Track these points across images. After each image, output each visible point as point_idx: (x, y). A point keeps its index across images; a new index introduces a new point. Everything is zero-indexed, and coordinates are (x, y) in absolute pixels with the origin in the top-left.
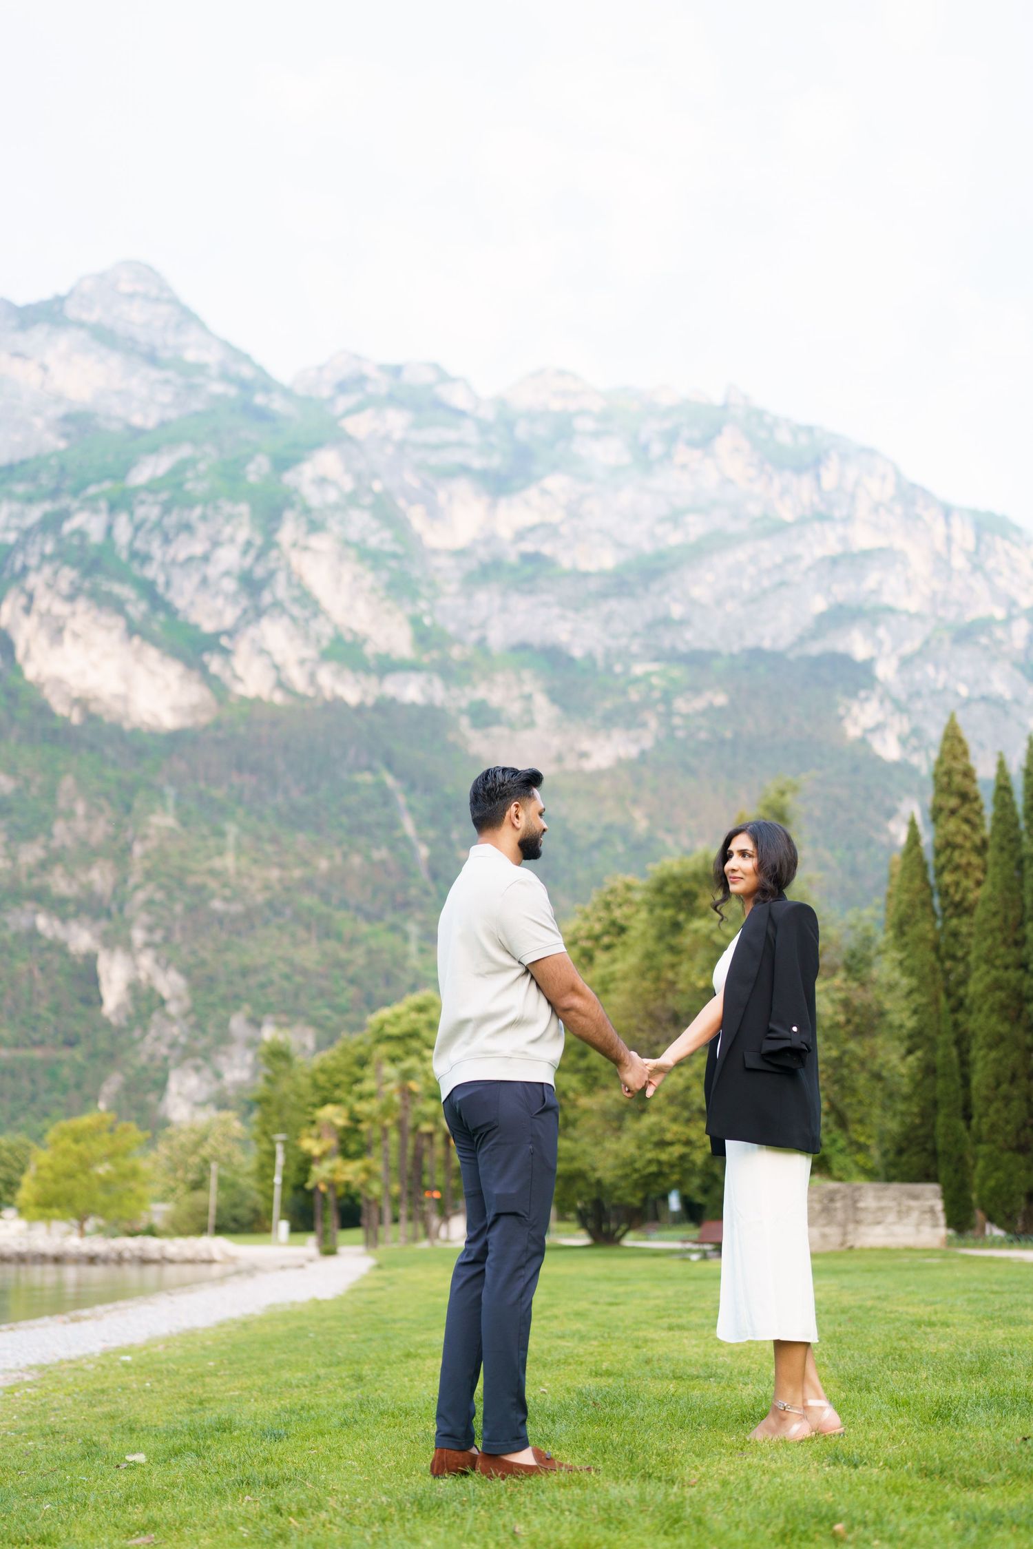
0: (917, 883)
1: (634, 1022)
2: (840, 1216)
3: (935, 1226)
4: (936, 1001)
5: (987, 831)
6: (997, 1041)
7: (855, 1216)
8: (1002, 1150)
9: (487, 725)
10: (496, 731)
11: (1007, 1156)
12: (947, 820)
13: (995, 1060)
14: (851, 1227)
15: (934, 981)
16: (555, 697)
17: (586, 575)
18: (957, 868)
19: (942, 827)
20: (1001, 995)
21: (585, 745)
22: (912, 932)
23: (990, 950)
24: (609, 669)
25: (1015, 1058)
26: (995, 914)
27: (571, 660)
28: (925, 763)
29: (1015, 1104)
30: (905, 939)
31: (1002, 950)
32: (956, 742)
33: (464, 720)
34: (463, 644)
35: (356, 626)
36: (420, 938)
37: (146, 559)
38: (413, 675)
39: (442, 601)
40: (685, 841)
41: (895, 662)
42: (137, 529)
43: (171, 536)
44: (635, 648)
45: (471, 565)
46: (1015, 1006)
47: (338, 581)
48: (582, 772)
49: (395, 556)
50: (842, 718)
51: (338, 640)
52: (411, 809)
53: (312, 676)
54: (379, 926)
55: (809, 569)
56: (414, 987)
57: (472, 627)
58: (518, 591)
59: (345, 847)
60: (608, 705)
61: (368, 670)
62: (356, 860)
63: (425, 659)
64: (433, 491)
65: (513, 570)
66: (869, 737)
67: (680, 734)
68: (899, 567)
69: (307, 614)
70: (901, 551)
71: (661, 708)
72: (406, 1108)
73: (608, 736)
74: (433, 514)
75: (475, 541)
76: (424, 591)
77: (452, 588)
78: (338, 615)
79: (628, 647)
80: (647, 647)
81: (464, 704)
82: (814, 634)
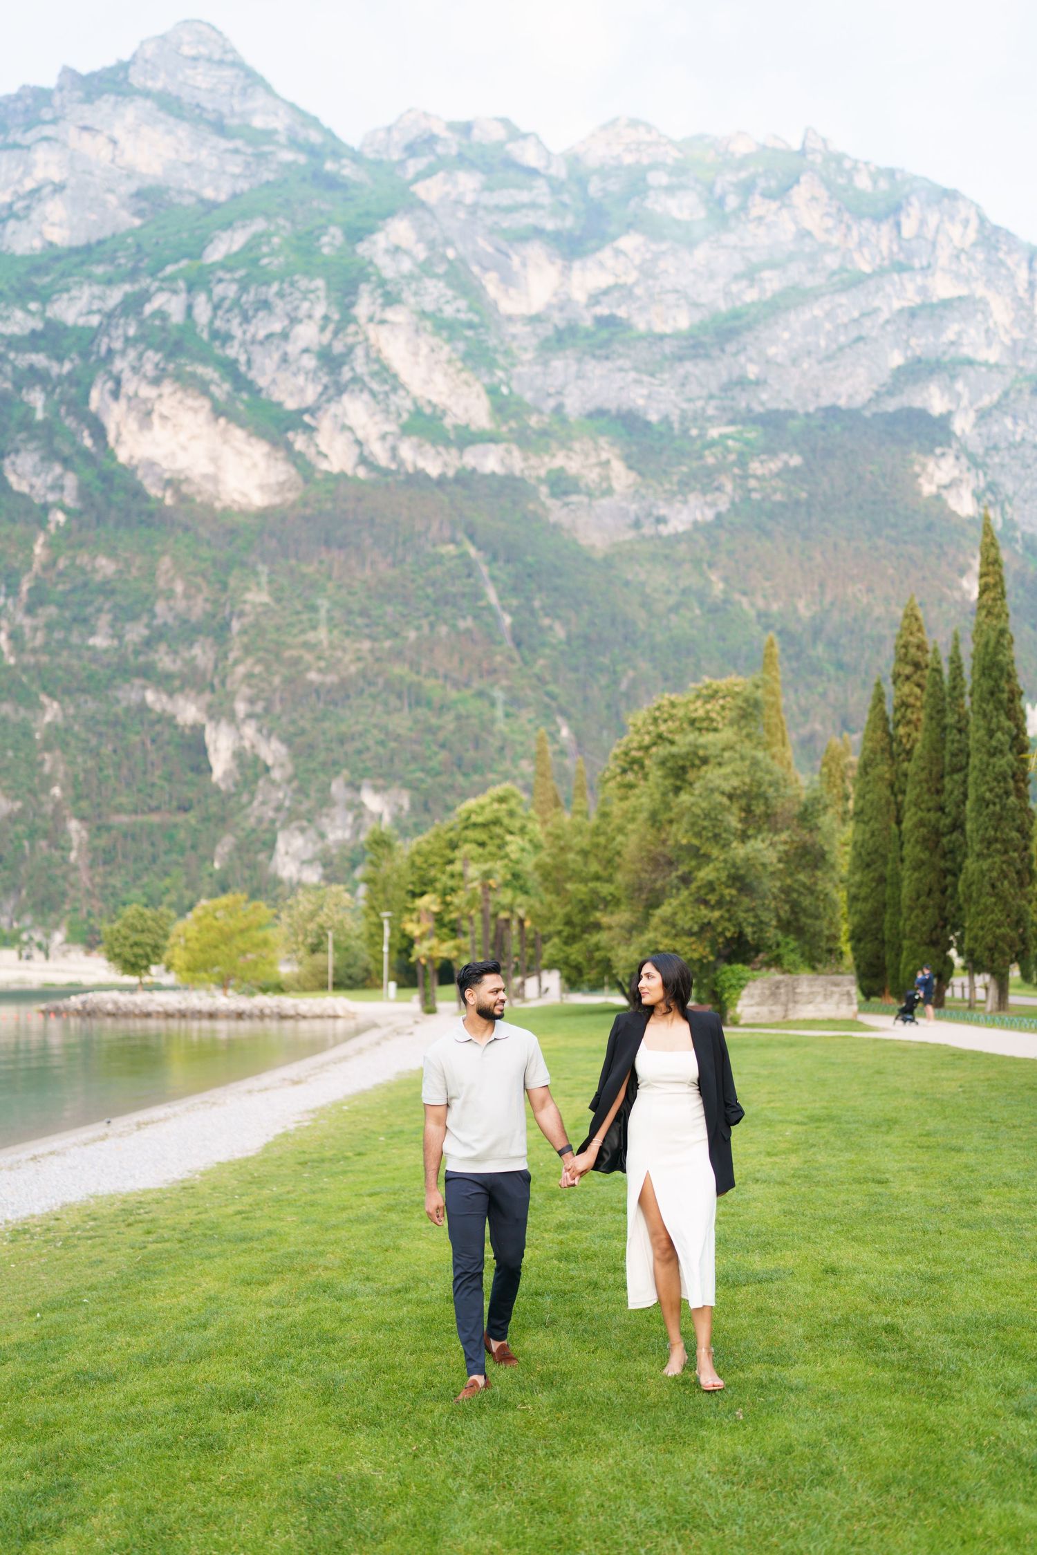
0: (879, 734)
1: (639, 866)
2: (783, 998)
3: (850, 1004)
4: (887, 828)
6: (918, 865)
7: (793, 998)
8: (919, 944)
9: (566, 493)
10: (574, 498)
11: (923, 948)
12: (903, 684)
13: (917, 879)
14: (791, 1006)
15: (888, 811)
16: (631, 463)
17: (662, 337)
18: (909, 722)
19: (898, 689)
20: (923, 831)
21: (663, 511)
22: (874, 772)
23: (919, 796)
24: (685, 432)
25: (932, 877)
26: (923, 769)
27: (648, 424)
28: (890, 635)
29: (930, 911)
30: (869, 778)
31: (926, 797)
32: (913, 620)
33: (544, 490)
34: (540, 412)
35: (435, 399)
36: (505, 703)
37: (227, 338)
38: (492, 446)
39: (519, 369)
40: (760, 603)
41: (972, 416)
42: (216, 307)
43: (251, 313)
44: (710, 411)
45: (547, 331)
46: (932, 840)
47: (415, 354)
48: (660, 537)
49: (470, 326)
50: (918, 476)
51: (418, 413)
52: (494, 579)
53: (394, 450)
54: (467, 693)
55: (887, 322)
56: (502, 749)
57: (549, 395)
58: (594, 356)
59: (432, 618)
60: (685, 469)
61: (448, 443)
62: (443, 630)
63: (504, 429)
64: (508, 256)
65: (588, 335)
66: (944, 493)
67: (756, 496)
68: (979, 317)
69: (387, 388)
70: (983, 300)
71: (736, 471)
72: (487, 900)
73: (685, 502)
74: (508, 279)
75: (549, 306)
76: (501, 359)
77: (528, 356)
78: (416, 388)
79: (704, 410)
80: (723, 409)
81: (542, 473)
82: (892, 390)
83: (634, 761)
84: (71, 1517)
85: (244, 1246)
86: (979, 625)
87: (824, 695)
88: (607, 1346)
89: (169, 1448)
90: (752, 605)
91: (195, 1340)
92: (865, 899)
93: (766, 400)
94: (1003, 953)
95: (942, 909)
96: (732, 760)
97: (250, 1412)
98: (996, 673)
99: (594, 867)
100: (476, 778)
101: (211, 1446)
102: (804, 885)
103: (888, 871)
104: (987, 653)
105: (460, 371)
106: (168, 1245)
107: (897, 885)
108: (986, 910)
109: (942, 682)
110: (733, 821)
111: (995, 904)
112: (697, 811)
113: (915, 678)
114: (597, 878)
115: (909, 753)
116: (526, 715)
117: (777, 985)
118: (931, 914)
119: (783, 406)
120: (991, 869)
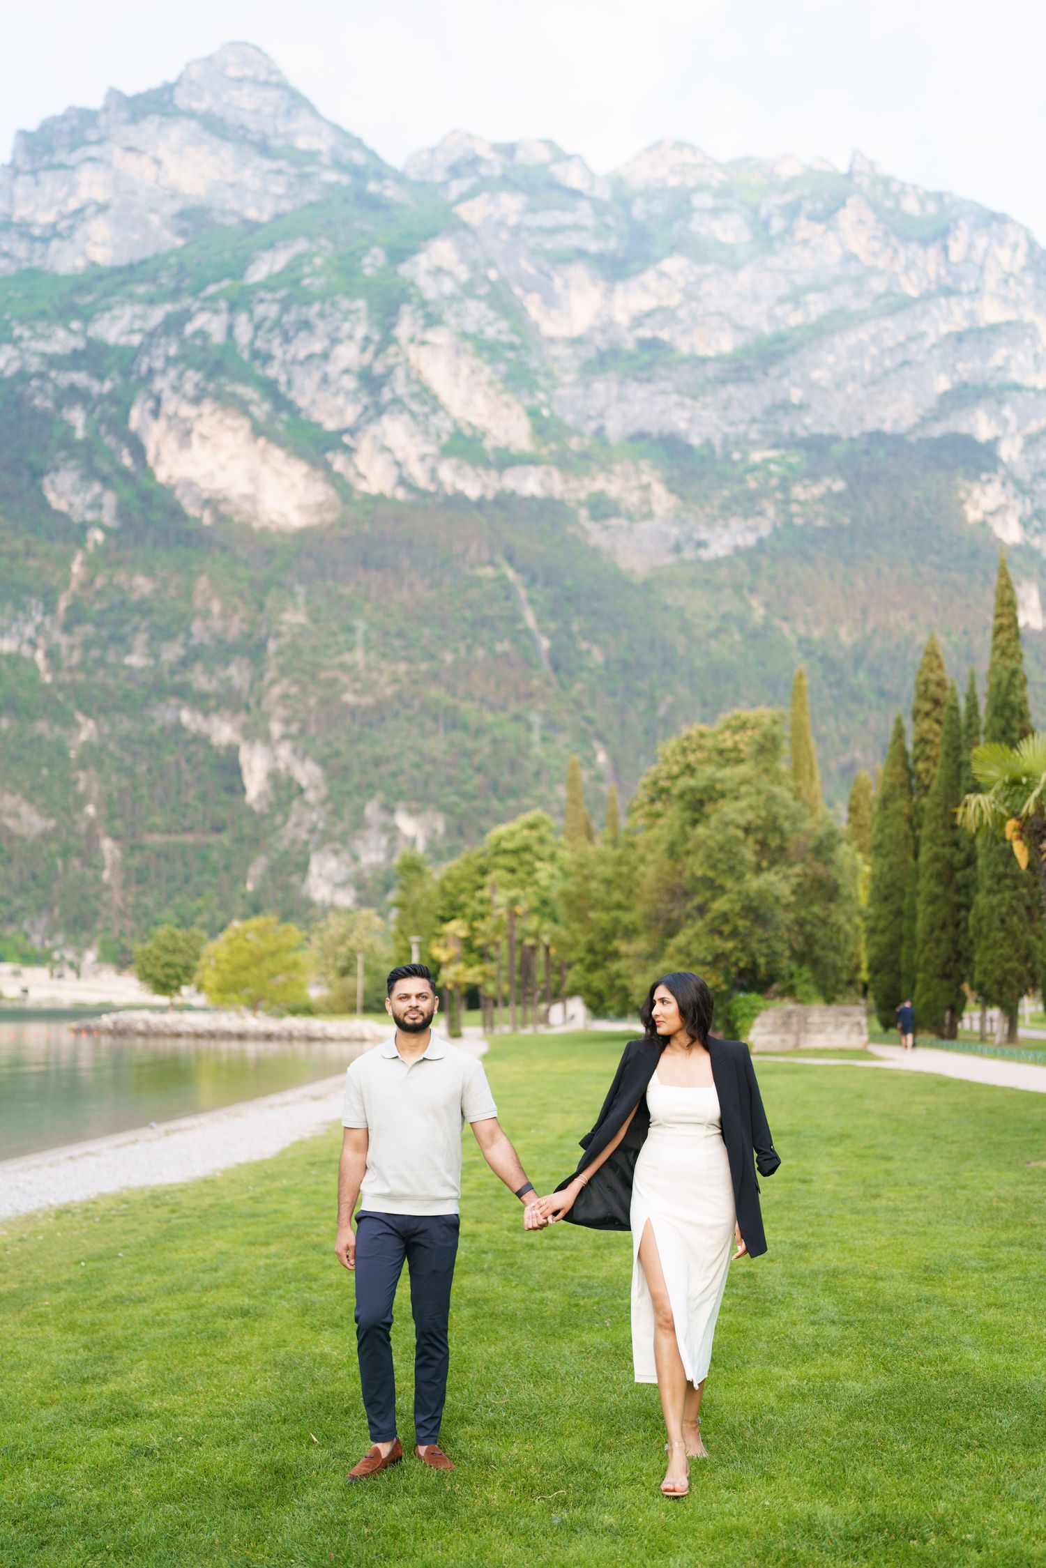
0: (899, 769)
1: (656, 896)
2: (795, 1027)
3: (861, 1033)
4: (905, 861)
6: (933, 899)
7: (805, 1027)
8: (932, 977)
9: (606, 516)
10: (614, 522)
11: (936, 981)
12: (922, 720)
13: (931, 913)
14: (802, 1035)
15: (906, 845)
16: (672, 486)
17: (704, 361)
18: (928, 758)
19: (918, 725)
20: (938, 866)
21: (704, 535)
22: (893, 807)
23: (935, 831)
24: (727, 456)
25: (946, 911)
26: (938, 805)
27: (689, 448)
29: (943, 945)
30: (888, 812)
31: (941, 832)
32: (933, 658)
33: (584, 513)
34: (580, 434)
35: (475, 420)
36: (542, 727)
37: (267, 358)
38: (531, 469)
39: (561, 392)
40: (801, 629)
41: (1020, 441)
42: (257, 327)
43: (291, 333)
44: (753, 435)
45: (589, 353)
46: (947, 874)
47: (456, 375)
48: (700, 561)
49: (512, 347)
50: (962, 502)
51: (457, 434)
52: (532, 602)
53: (433, 474)
54: (503, 716)
55: (934, 346)
56: (537, 774)
57: (590, 418)
58: (635, 379)
59: (469, 641)
60: (726, 493)
61: (487, 465)
62: (480, 653)
63: (544, 451)
64: (549, 277)
65: (631, 358)
66: (990, 520)
67: (798, 521)
68: (1028, 342)
69: (426, 409)
70: (1032, 326)
71: (779, 495)
72: (513, 927)
73: (726, 526)
74: (550, 301)
75: (592, 328)
76: (542, 381)
77: (569, 378)
78: (457, 410)
79: (746, 433)
80: (765, 433)
81: (582, 495)
82: (937, 415)
83: (662, 791)
84: (114, 1373)
85: (252, 1220)
86: (993, 665)
87: (865, 723)
88: (526, 1284)
89: (185, 1338)
90: (793, 631)
91: (207, 1279)
92: (883, 932)
93: (809, 424)
94: (1011, 987)
95: (955, 942)
96: (748, 794)
97: (246, 1319)
98: (1007, 713)
99: (617, 896)
100: (511, 802)
101: (217, 1337)
102: (817, 917)
103: (905, 904)
104: (999, 693)
105: (500, 393)
106: (189, 1220)
107: (913, 918)
108: (996, 944)
109: (958, 720)
110: (748, 853)
111: (1004, 939)
112: (711, 843)
113: (935, 714)
114: (619, 906)
115: (927, 788)
116: (563, 739)
117: (789, 1015)
118: (945, 947)
119: (826, 431)
120: (1001, 904)
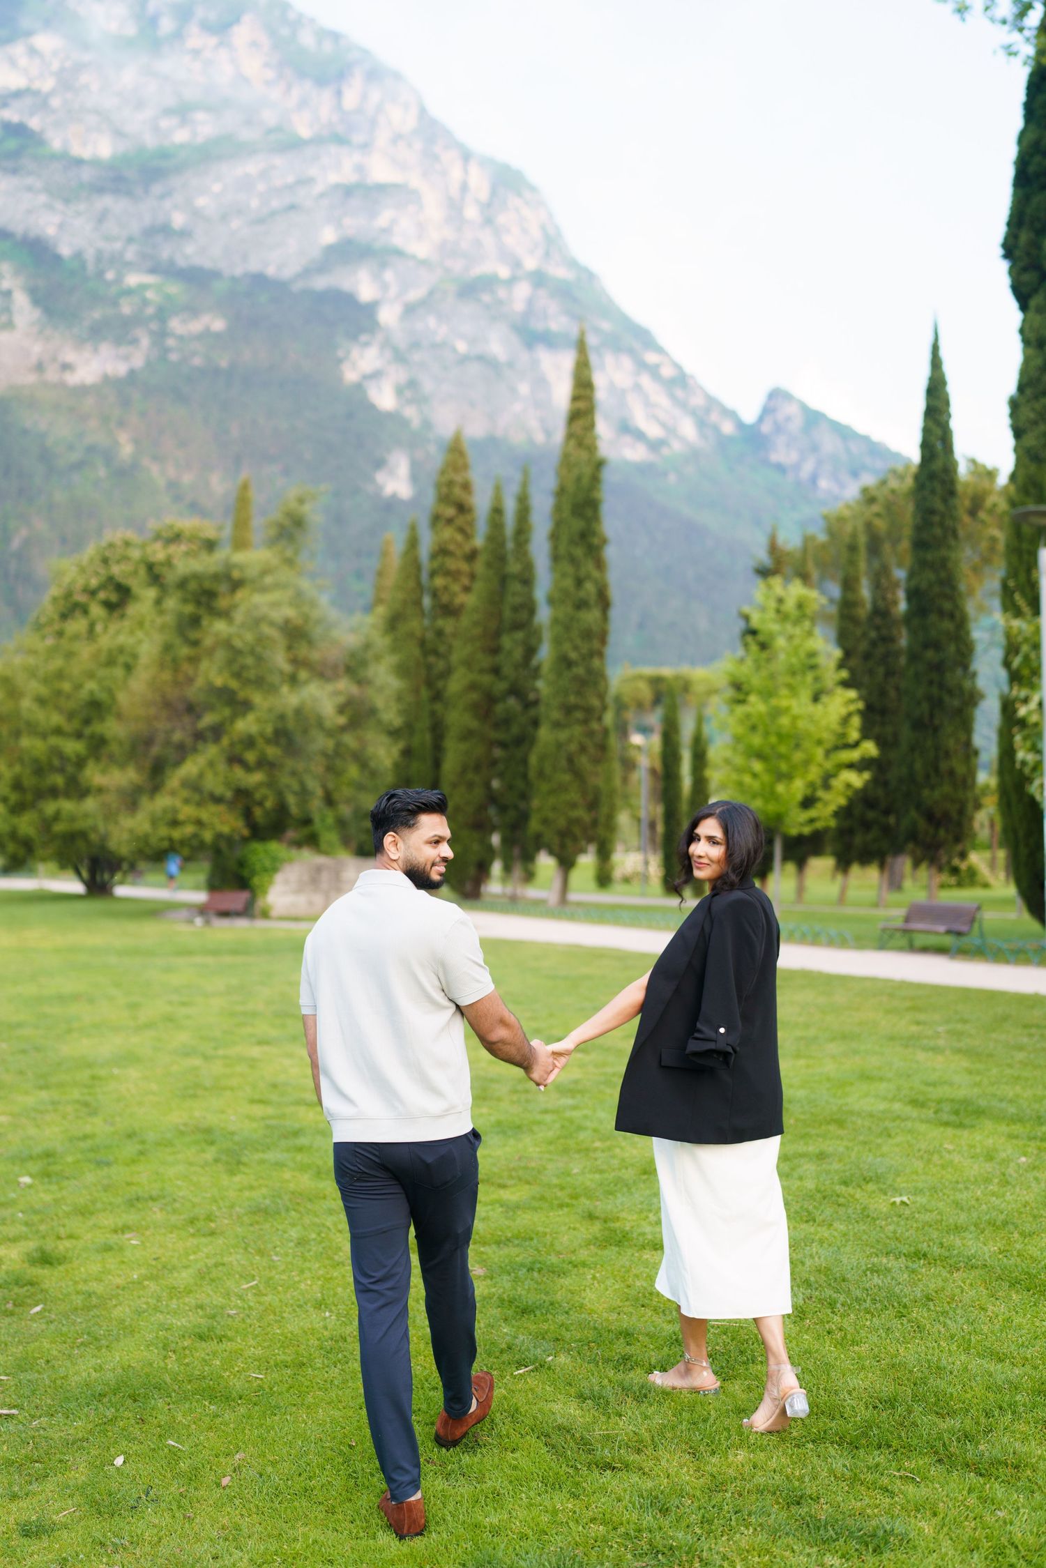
0: (411, 583)
2: (324, 885)
4: (416, 689)
5: (479, 541)
6: (467, 735)
12: (443, 528)
13: (464, 751)
15: (418, 673)
16: (37, 298)
17: (78, 162)
18: (447, 573)
19: (437, 533)
21: (70, 358)
22: (403, 628)
23: (470, 654)
24: (100, 275)
25: (480, 750)
26: (477, 624)
27: (58, 258)
31: (480, 656)
32: (458, 456)
40: (171, 472)
41: (399, 308)
44: (130, 255)
46: (486, 705)
48: (64, 386)
50: (340, 361)
55: (322, 195)
60: (97, 315)
66: (366, 383)
67: (174, 357)
68: (412, 208)
70: (418, 193)
71: (154, 326)
73: (96, 350)
79: (122, 252)
80: (144, 256)
82: (321, 267)
83: (76, 606)
86: (566, 458)
90: (163, 473)
93: (189, 254)
104: (577, 490)
108: (562, 788)
109: (504, 525)
110: (280, 660)
111: (571, 782)
112: (238, 643)
113: (459, 521)
114: (59, 732)
117: (319, 869)
118: (479, 793)
119: (207, 264)
120: (570, 740)
